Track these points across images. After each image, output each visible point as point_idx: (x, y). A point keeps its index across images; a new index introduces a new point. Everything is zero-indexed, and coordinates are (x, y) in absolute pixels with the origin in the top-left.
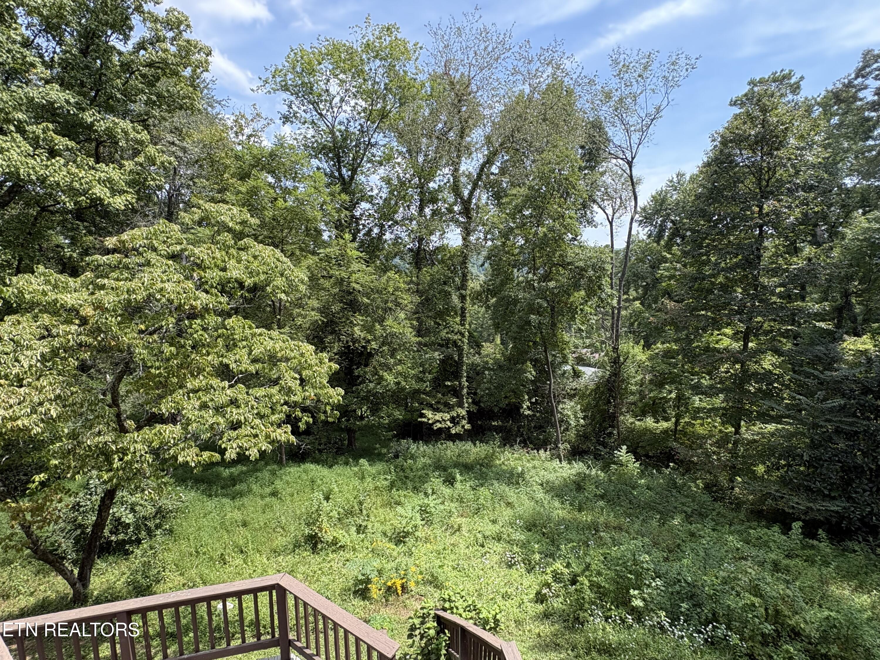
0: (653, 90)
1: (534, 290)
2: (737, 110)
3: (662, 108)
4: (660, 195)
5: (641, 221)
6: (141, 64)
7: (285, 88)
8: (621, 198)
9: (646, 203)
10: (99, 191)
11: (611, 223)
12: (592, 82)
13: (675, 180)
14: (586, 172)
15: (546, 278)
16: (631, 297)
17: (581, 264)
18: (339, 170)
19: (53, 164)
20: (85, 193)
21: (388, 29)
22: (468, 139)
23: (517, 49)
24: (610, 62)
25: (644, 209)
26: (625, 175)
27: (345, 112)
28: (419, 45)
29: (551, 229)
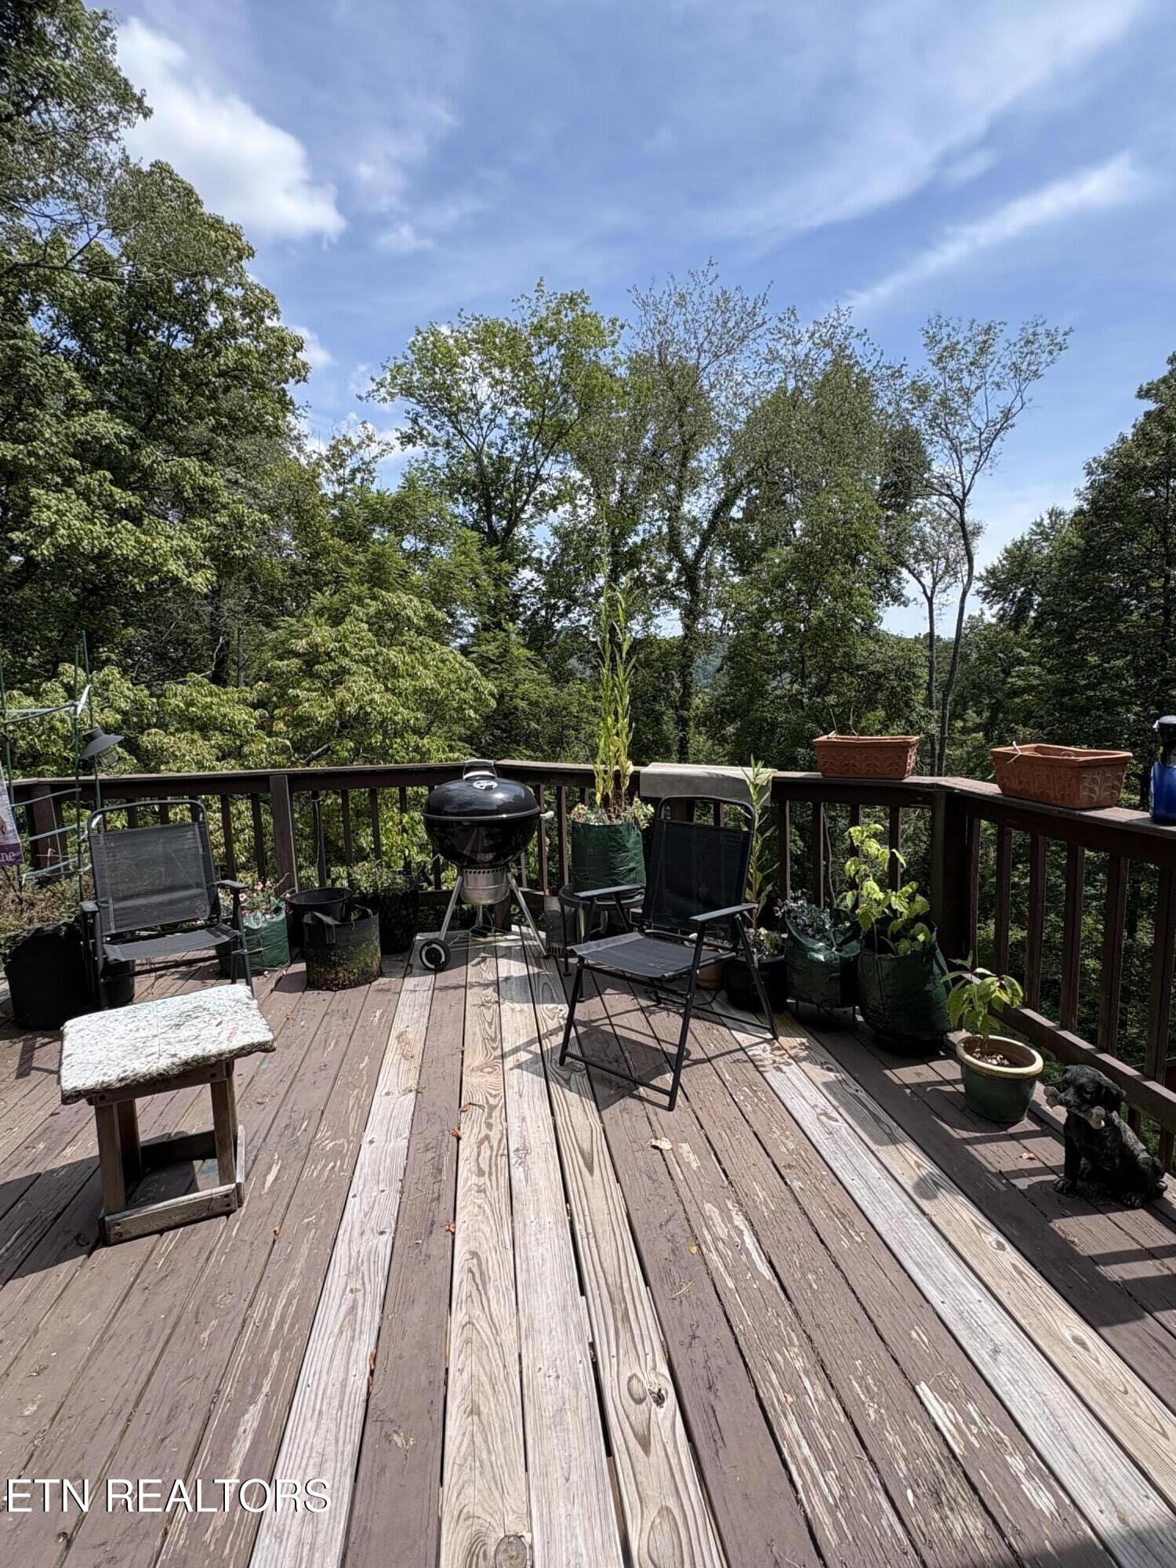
0: (998, 385)
1: (803, 708)
2: (1151, 405)
3: (1014, 411)
4: (1019, 549)
5: (987, 593)
6: (214, 372)
7: (408, 391)
8: (947, 559)
9: (996, 563)
10: (175, 567)
11: (930, 600)
12: (897, 374)
13: (1046, 522)
14: (890, 513)
15: (821, 690)
16: (970, 724)
17: (878, 667)
18: (488, 519)
19: (118, 532)
20: (155, 570)
21: (572, 300)
22: (695, 464)
23: (775, 322)
24: (925, 340)
25: (992, 572)
26: (954, 521)
27: (499, 427)
28: (618, 323)
29: (830, 614)
